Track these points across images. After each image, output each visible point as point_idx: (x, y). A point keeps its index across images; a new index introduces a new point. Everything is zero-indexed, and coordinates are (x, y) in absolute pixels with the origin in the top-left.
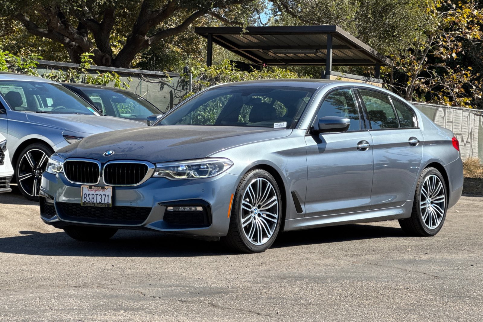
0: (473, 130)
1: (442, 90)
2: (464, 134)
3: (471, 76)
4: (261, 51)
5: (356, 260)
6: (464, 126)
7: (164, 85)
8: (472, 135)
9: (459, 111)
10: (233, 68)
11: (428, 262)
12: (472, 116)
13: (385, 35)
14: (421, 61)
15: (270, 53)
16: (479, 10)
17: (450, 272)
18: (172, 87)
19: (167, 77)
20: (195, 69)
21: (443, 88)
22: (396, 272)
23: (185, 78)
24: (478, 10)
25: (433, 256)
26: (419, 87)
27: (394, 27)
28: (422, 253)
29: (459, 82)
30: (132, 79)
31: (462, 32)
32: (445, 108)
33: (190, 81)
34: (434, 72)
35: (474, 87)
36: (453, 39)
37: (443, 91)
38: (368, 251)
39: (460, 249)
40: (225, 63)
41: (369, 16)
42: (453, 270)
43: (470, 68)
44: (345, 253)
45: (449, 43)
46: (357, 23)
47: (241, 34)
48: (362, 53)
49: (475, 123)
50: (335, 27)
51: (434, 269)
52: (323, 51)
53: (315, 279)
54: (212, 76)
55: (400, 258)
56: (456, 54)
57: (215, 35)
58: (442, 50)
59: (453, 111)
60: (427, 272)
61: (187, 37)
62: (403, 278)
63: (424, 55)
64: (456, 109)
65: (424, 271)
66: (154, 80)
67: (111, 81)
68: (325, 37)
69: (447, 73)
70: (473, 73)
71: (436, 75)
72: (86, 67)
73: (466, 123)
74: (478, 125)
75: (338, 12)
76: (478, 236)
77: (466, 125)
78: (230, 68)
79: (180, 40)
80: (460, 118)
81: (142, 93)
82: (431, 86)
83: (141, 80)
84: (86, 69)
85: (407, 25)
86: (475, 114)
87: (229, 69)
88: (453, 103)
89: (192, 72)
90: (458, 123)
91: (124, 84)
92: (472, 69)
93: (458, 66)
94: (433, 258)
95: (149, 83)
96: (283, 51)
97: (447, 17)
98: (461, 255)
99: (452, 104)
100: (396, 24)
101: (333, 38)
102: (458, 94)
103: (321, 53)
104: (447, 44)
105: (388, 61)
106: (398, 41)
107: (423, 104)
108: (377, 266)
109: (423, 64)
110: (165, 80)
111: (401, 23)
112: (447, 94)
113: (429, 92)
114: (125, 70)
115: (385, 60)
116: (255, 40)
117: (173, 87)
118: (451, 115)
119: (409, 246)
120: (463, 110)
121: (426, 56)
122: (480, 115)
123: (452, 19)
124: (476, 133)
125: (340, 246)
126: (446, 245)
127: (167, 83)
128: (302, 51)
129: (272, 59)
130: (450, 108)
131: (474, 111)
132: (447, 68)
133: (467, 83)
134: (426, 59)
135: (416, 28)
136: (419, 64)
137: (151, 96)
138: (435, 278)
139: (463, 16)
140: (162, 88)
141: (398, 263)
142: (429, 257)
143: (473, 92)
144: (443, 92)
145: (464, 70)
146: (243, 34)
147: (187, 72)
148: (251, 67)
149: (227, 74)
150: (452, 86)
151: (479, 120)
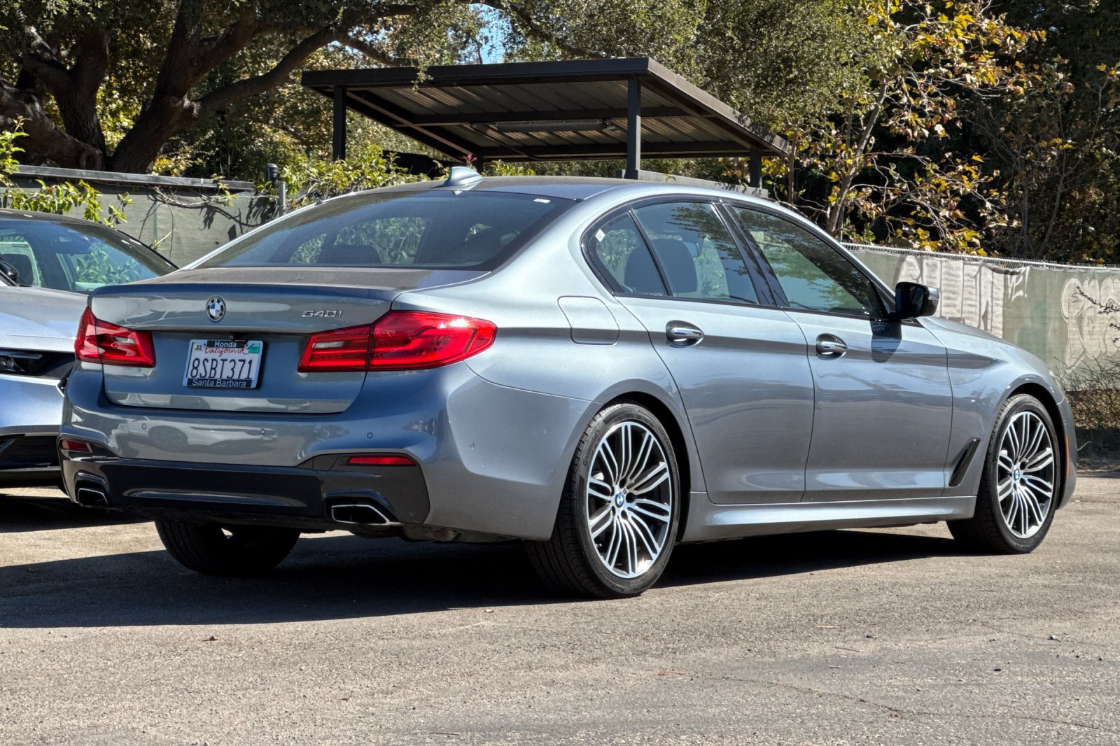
0: (990, 309)
1: (913, 213)
2: (969, 318)
3: (980, 178)
4: (468, 126)
5: (670, 664)
6: (967, 299)
7: (214, 214)
8: (989, 321)
9: (954, 263)
10: (391, 167)
11: (872, 663)
12: (985, 274)
13: (769, 79)
14: (859, 143)
15: (490, 132)
16: (994, 17)
17: (935, 695)
18: (234, 218)
19: (222, 192)
20: (294, 172)
21: (915, 209)
22: (782, 701)
23: (268, 193)
24: (990, 18)
25: (889, 644)
26: (857, 208)
27: (792, 60)
28: (859, 637)
29: (951, 192)
30: (130, 198)
31: (952, 69)
32: (920, 256)
33: (280, 202)
34: (892, 171)
35: (988, 205)
36: (935, 90)
37: (916, 215)
38: (709, 636)
39: (963, 618)
40: (370, 155)
41: (729, 33)
42: (945, 686)
43: (976, 158)
44: (642, 645)
45: (926, 100)
46: (702, 52)
47: (413, 85)
48: (715, 125)
49: (994, 290)
50: (646, 60)
51: (889, 684)
52: (618, 121)
53: (540, 733)
54: (336, 186)
55: (797, 656)
56: (944, 127)
57: (351, 89)
58: (909, 116)
59: (941, 262)
60: (870, 698)
61: (305, 106)
62: (799, 720)
63: (867, 130)
64: (949, 257)
65: (862, 693)
66: (188, 201)
67: (76, 206)
68: (623, 86)
69: (923, 173)
70: (985, 169)
71: (897, 178)
72: (7, 170)
73: (974, 291)
74: (1001, 296)
75: (652, 25)
76: (1011, 580)
77: (974, 297)
78: (382, 166)
79: (289, 115)
80: (958, 279)
81: (159, 234)
82: (886, 204)
83: (156, 200)
84: (8, 174)
85: (823, 52)
86: (994, 270)
87: (380, 170)
88: (940, 245)
89: (287, 179)
90: (954, 293)
91: (111, 211)
92: (981, 161)
93: (947, 155)
94: (889, 650)
95: (176, 207)
96: (522, 124)
97: (917, 34)
98: (964, 638)
99: (939, 247)
100: (795, 53)
101: (643, 89)
102: (952, 222)
103: (614, 128)
104: (920, 102)
105: (777, 143)
106: (803, 93)
107: (868, 246)
108: (728, 682)
109: (865, 151)
110: (217, 200)
111: (806, 49)
112: (925, 223)
113: (880, 219)
114: (112, 176)
115: (771, 141)
116: (451, 101)
117: (238, 219)
118: (938, 273)
119: (822, 616)
120: (963, 259)
121: (872, 134)
122: (1006, 273)
123: (929, 40)
124: (997, 316)
125: (632, 624)
126: (924, 609)
127: (221, 207)
128: (568, 124)
129: (495, 145)
130: (933, 255)
131: (989, 261)
132: (924, 159)
133: (970, 194)
134: (873, 141)
135: (843, 61)
136: (855, 150)
137: (183, 241)
138: (891, 715)
139: (955, 31)
140: (208, 221)
141: (791, 671)
142: (878, 648)
143: (984, 217)
144: (915, 217)
145: (963, 164)
146: (420, 84)
147: (273, 179)
148: (436, 165)
149: (374, 181)
150: (936, 203)
151: (1002, 283)
